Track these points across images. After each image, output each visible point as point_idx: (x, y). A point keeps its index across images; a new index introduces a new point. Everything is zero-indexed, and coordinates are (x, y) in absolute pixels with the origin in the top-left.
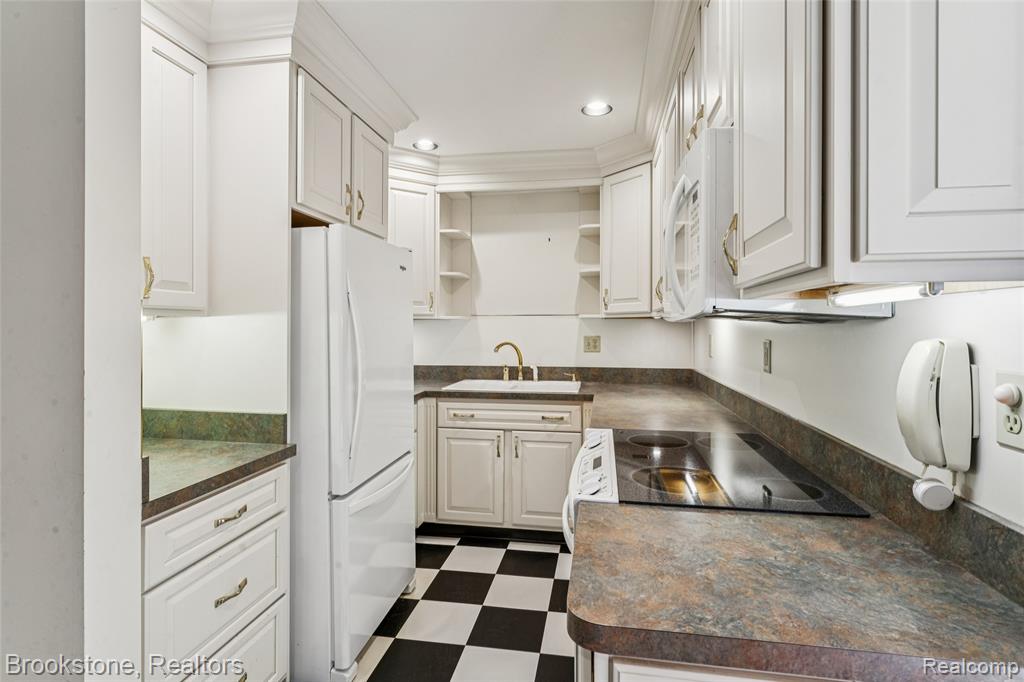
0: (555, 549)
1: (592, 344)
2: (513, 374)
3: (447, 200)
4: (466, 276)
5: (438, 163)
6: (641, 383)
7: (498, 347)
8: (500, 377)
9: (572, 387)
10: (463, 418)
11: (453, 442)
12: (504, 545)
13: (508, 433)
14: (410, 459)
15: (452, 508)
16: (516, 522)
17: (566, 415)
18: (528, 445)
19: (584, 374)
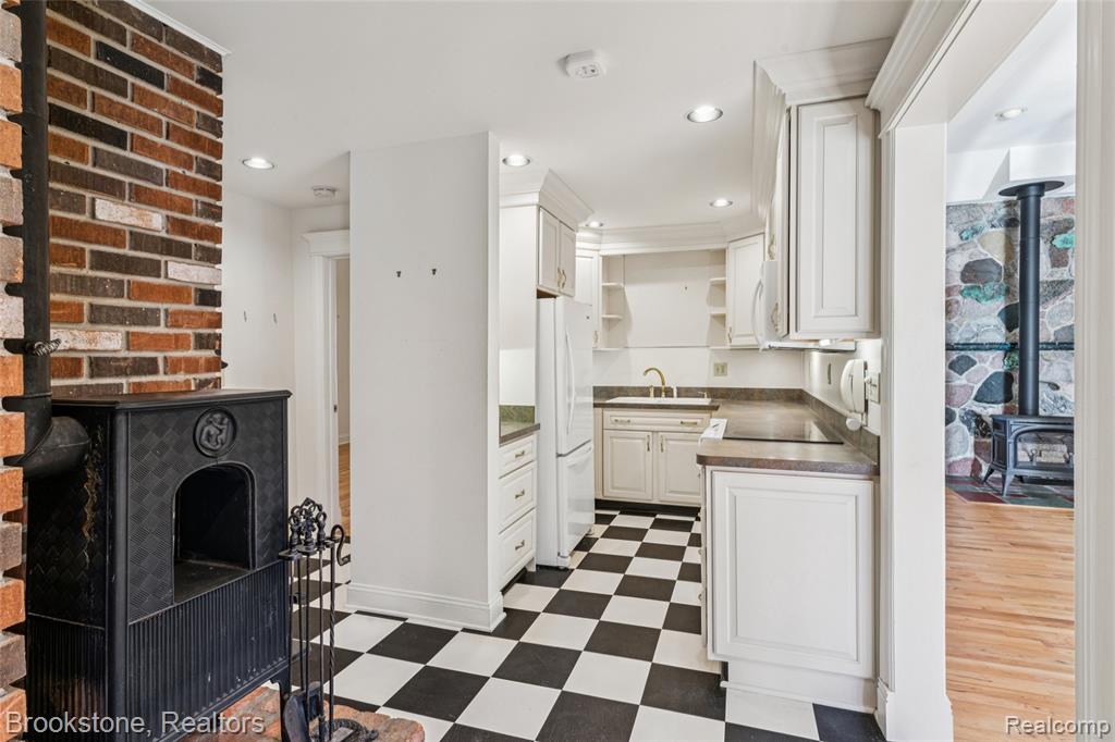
0: (693, 519)
1: (721, 369)
2: (658, 392)
3: (607, 260)
4: (620, 317)
5: (601, 235)
6: (761, 399)
7: (647, 371)
8: (647, 395)
9: (705, 401)
10: (622, 422)
11: (615, 440)
12: (654, 515)
13: (655, 435)
14: (591, 445)
15: (613, 488)
16: (662, 499)
17: (699, 421)
18: (671, 442)
19: (713, 393)
